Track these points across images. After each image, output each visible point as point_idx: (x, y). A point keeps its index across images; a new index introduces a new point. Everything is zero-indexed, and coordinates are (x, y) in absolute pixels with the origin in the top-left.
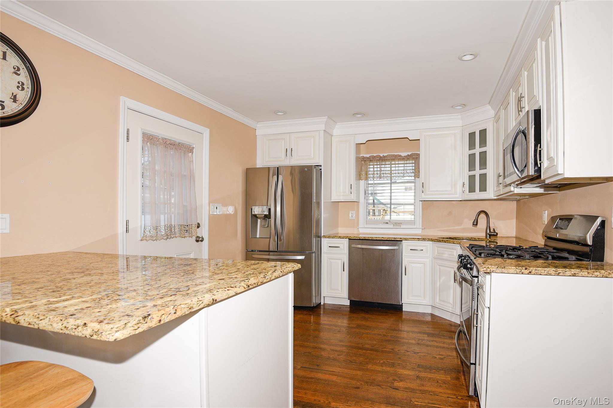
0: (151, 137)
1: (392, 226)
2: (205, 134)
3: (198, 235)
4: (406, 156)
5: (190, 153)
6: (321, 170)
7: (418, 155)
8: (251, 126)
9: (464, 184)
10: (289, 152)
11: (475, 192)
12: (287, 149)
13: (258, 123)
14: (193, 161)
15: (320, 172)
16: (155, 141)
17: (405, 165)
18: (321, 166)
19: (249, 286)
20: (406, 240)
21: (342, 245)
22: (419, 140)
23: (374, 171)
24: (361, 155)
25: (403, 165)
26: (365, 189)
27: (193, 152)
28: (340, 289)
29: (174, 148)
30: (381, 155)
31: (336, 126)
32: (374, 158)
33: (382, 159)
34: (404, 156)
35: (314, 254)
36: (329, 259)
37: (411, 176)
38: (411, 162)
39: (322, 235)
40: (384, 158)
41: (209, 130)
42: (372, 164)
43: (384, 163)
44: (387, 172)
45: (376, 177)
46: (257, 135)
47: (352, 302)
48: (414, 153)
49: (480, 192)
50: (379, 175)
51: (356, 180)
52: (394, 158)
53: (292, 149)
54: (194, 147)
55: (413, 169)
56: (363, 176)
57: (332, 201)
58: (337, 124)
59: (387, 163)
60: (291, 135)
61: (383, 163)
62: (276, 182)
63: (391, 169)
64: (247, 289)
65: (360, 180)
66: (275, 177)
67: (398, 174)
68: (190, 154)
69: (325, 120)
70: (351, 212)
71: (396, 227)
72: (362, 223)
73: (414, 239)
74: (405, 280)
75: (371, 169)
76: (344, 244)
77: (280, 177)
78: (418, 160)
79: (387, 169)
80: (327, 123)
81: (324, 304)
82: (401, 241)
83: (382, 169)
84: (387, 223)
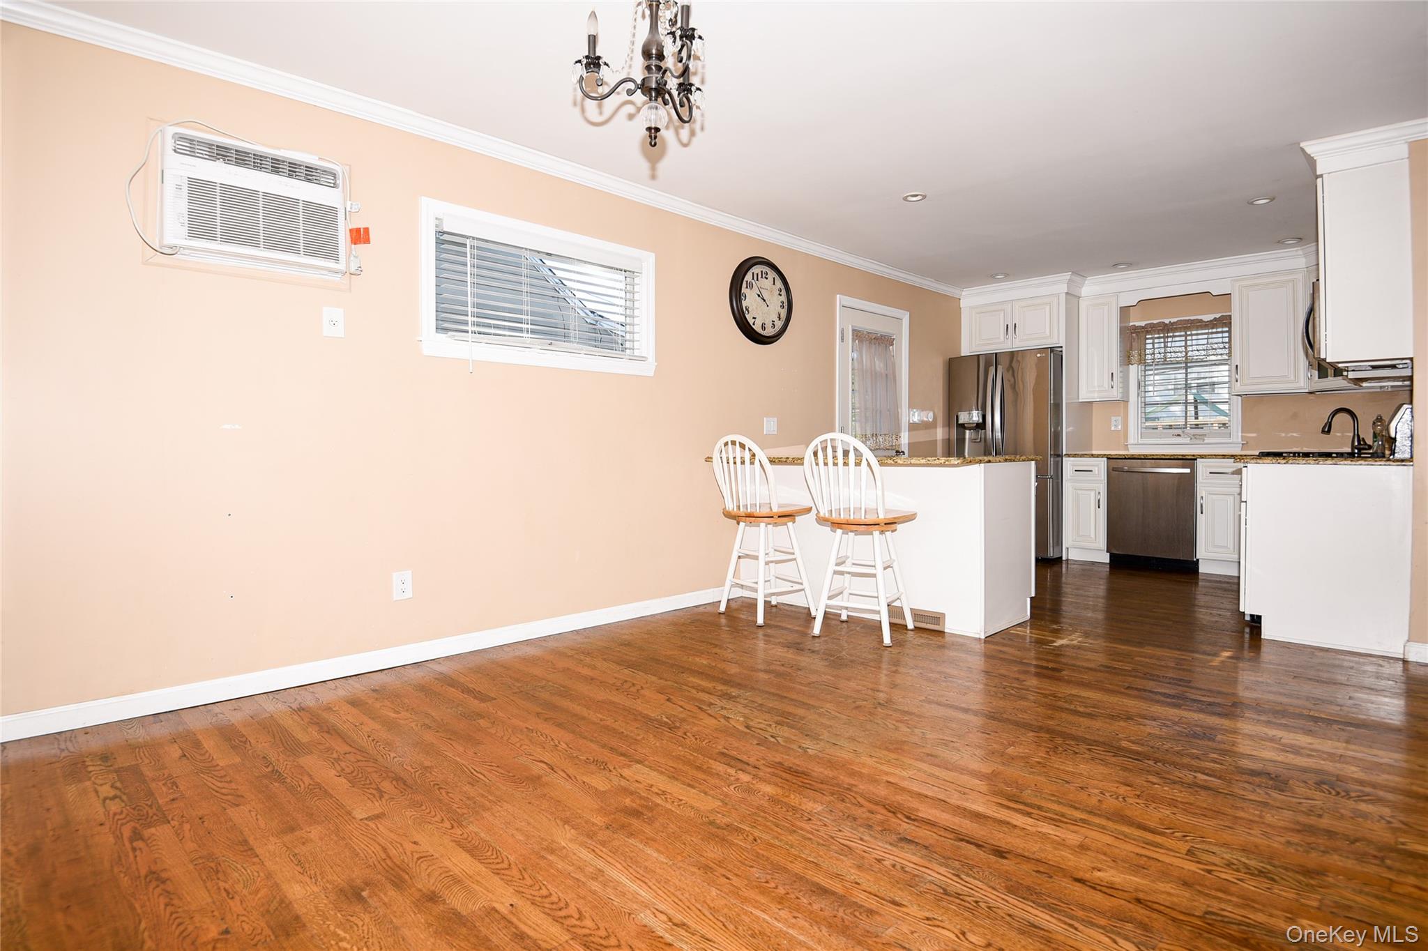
0: (860, 334)
1: (1187, 440)
2: (904, 319)
4: (1211, 321)
5: (891, 346)
6: (1061, 354)
7: (1230, 316)
8: (954, 296)
10: (1012, 330)
12: (1007, 325)
13: (964, 290)
14: (894, 357)
15: (1061, 356)
16: (863, 337)
17: (1210, 336)
18: (1061, 347)
20: (1203, 458)
21: (1096, 468)
22: (1230, 294)
23: (1154, 348)
24: (1131, 324)
25: (1206, 336)
26: (1138, 379)
27: (894, 344)
28: (1093, 536)
29: (878, 343)
30: (1167, 322)
31: (1086, 283)
32: (1153, 328)
33: (1168, 330)
34: (1208, 321)
35: (1051, 481)
36: (1075, 489)
38: (1220, 330)
39: (1064, 453)
40: (1171, 327)
41: (908, 313)
42: (1151, 337)
43: (1172, 335)
44: (1178, 349)
45: (1158, 358)
46: (961, 307)
47: (1113, 557)
48: (1224, 314)
50: (1163, 354)
51: (1120, 366)
52: (1190, 325)
53: (1015, 324)
54: (895, 338)
55: (1223, 343)
56: (1135, 359)
57: (1081, 401)
58: (1088, 278)
59: (1176, 334)
60: (1014, 303)
61: (1169, 335)
62: (993, 375)
63: (1186, 343)
65: (1130, 365)
66: (992, 368)
67: (1197, 352)
68: (893, 348)
69: (1068, 277)
70: (1113, 418)
71: (1194, 441)
72: (1133, 436)
73: (1216, 456)
74: (1201, 521)
75: (1149, 346)
76: (1100, 467)
77: (1000, 367)
78: (1229, 325)
79: (1178, 344)
80: (1070, 281)
81: (1067, 560)
82: (1196, 459)
83: (1169, 345)
84: (1179, 435)
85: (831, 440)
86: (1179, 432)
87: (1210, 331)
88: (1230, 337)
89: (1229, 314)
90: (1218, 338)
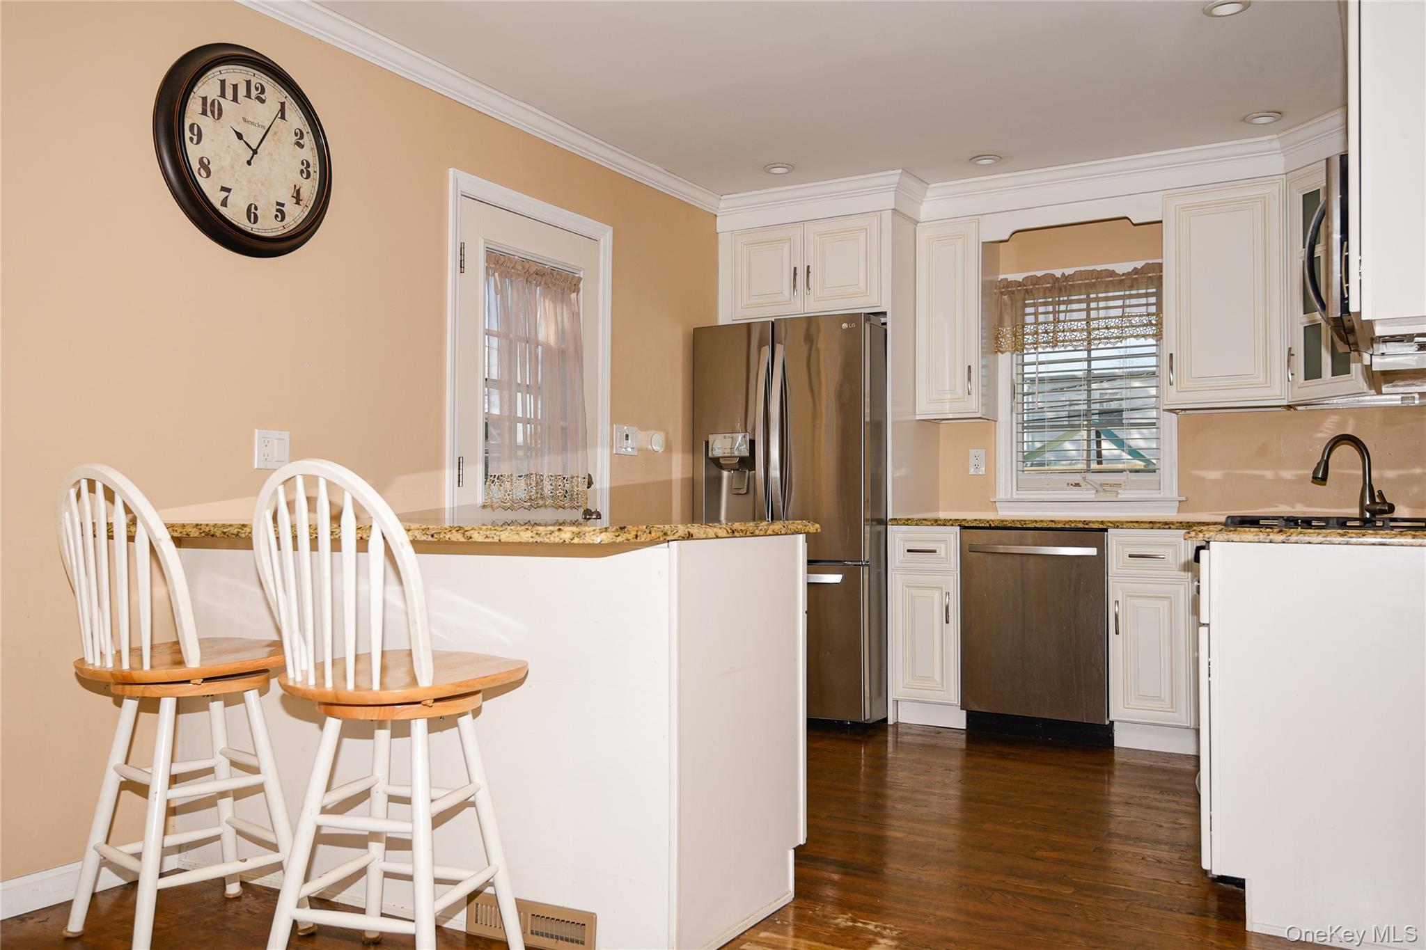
0: (503, 259)
1: (1091, 495)
2: (602, 240)
3: (588, 507)
4: (1129, 273)
5: (574, 292)
6: (884, 326)
7: (1160, 265)
8: (705, 209)
9: (1290, 354)
10: (801, 277)
11: (1321, 377)
12: (795, 269)
13: (723, 197)
14: (578, 313)
15: (884, 331)
16: (509, 268)
17: (1127, 302)
18: (884, 314)
19: (733, 532)
20: (1118, 527)
21: (943, 546)
22: (1161, 222)
23: (1037, 323)
24: (1001, 277)
25: (1120, 303)
26: (1012, 380)
27: (579, 289)
28: (937, 677)
29: (543, 283)
30: (1058, 274)
31: (928, 194)
32: (1035, 284)
33: (1059, 288)
34: (1123, 275)
35: (866, 569)
36: (908, 587)
37: (1144, 336)
38: (1144, 291)
39: (890, 517)
40: (1065, 284)
41: (611, 229)
42: (1032, 301)
43: (1066, 298)
44: (1075, 325)
45: (1044, 343)
46: (718, 232)
47: (971, 717)
48: (1150, 262)
49: (1333, 375)
50: (1051, 335)
51: (982, 353)
52: (1094, 281)
53: (808, 267)
54: (582, 276)
55: (1148, 315)
56: (1007, 341)
57: (917, 418)
58: (931, 186)
59: (1073, 298)
60: (805, 226)
61: (1061, 299)
62: (768, 364)
63: (1088, 315)
64: (731, 535)
65: (999, 353)
66: (767, 351)
67: (1106, 331)
68: (573, 295)
69: (896, 179)
70: (973, 452)
71: (1102, 496)
72: (1004, 487)
73: (1138, 524)
74: (1117, 647)
75: (1030, 319)
76: (949, 543)
77: (779, 349)
78: (1158, 281)
79: (1075, 316)
80: (899, 188)
81: (896, 724)
82: (1106, 530)
83: (1062, 317)
84: (1077, 485)
85: (306, 477)
86: (1077, 478)
87: (1127, 293)
88: (1159, 304)
89: (1160, 261)
90: (1139, 307)
